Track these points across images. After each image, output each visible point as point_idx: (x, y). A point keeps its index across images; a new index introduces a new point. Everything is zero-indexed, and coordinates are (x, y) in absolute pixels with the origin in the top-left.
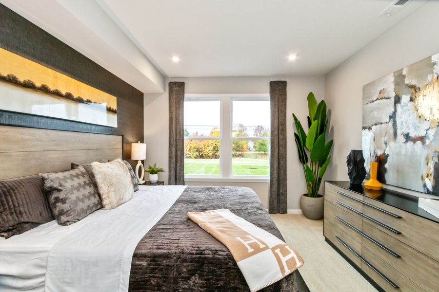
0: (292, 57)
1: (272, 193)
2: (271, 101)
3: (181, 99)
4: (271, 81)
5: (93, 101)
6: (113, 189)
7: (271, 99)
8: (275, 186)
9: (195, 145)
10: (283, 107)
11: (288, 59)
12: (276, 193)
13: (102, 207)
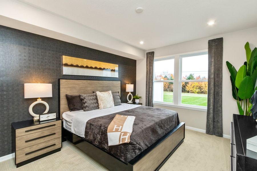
0: (211, 23)
1: (209, 119)
2: (209, 54)
3: (152, 61)
4: (209, 40)
5: (106, 68)
6: (102, 102)
7: (208, 53)
8: (211, 115)
9: (197, 84)
10: (219, 57)
11: (208, 25)
12: (212, 120)
13: (99, 108)
